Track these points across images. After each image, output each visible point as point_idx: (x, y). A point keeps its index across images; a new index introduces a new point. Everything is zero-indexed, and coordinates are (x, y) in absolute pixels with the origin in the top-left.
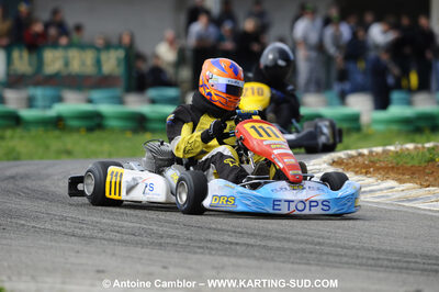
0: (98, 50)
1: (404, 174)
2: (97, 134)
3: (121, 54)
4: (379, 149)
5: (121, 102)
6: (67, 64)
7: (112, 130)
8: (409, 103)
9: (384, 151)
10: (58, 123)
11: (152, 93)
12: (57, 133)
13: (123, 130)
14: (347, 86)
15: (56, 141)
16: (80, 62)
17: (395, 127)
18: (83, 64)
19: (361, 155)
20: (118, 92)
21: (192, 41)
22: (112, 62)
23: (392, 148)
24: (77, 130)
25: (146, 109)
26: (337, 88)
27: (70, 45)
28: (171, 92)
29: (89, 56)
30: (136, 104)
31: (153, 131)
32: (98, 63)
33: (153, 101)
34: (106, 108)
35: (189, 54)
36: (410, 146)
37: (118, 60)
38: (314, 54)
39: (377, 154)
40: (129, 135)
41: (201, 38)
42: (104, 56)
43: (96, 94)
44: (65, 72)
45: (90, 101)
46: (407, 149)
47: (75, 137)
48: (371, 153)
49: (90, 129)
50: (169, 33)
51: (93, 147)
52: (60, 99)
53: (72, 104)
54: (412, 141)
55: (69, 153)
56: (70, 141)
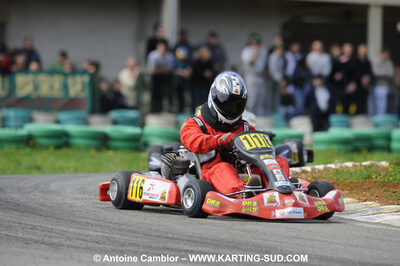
0: (65, 75)
1: (343, 190)
2: (64, 151)
3: (86, 79)
4: (321, 167)
5: (86, 122)
6: (36, 88)
7: (78, 148)
8: (348, 126)
9: (325, 169)
10: (29, 141)
11: (114, 114)
12: (28, 150)
13: (88, 148)
14: (291, 110)
15: (27, 157)
16: (49, 86)
17: (335, 147)
18: (51, 88)
19: (303, 171)
20: (83, 113)
21: (150, 68)
22: (78, 87)
23: (333, 166)
24: (46, 147)
25: (109, 129)
26: (282, 110)
27: (40, 70)
28: (132, 114)
29: (57, 81)
30: (100, 125)
31: (115, 149)
32: (65, 87)
33: (115, 122)
34: (72, 128)
35: (148, 79)
36: (349, 164)
37: (83, 84)
38: (261, 80)
39: (319, 171)
40: (93, 152)
41: (158, 66)
42: (70, 81)
43: (63, 116)
44: (35, 95)
45: (58, 122)
46: (347, 167)
47: (45, 154)
48: (313, 170)
49: (58, 147)
50: (131, 61)
51: (61, 163)
52: (31, 120)
53: (42, 124)
54: (351, 160)
55: (38, 168)
56: (39, 157)
